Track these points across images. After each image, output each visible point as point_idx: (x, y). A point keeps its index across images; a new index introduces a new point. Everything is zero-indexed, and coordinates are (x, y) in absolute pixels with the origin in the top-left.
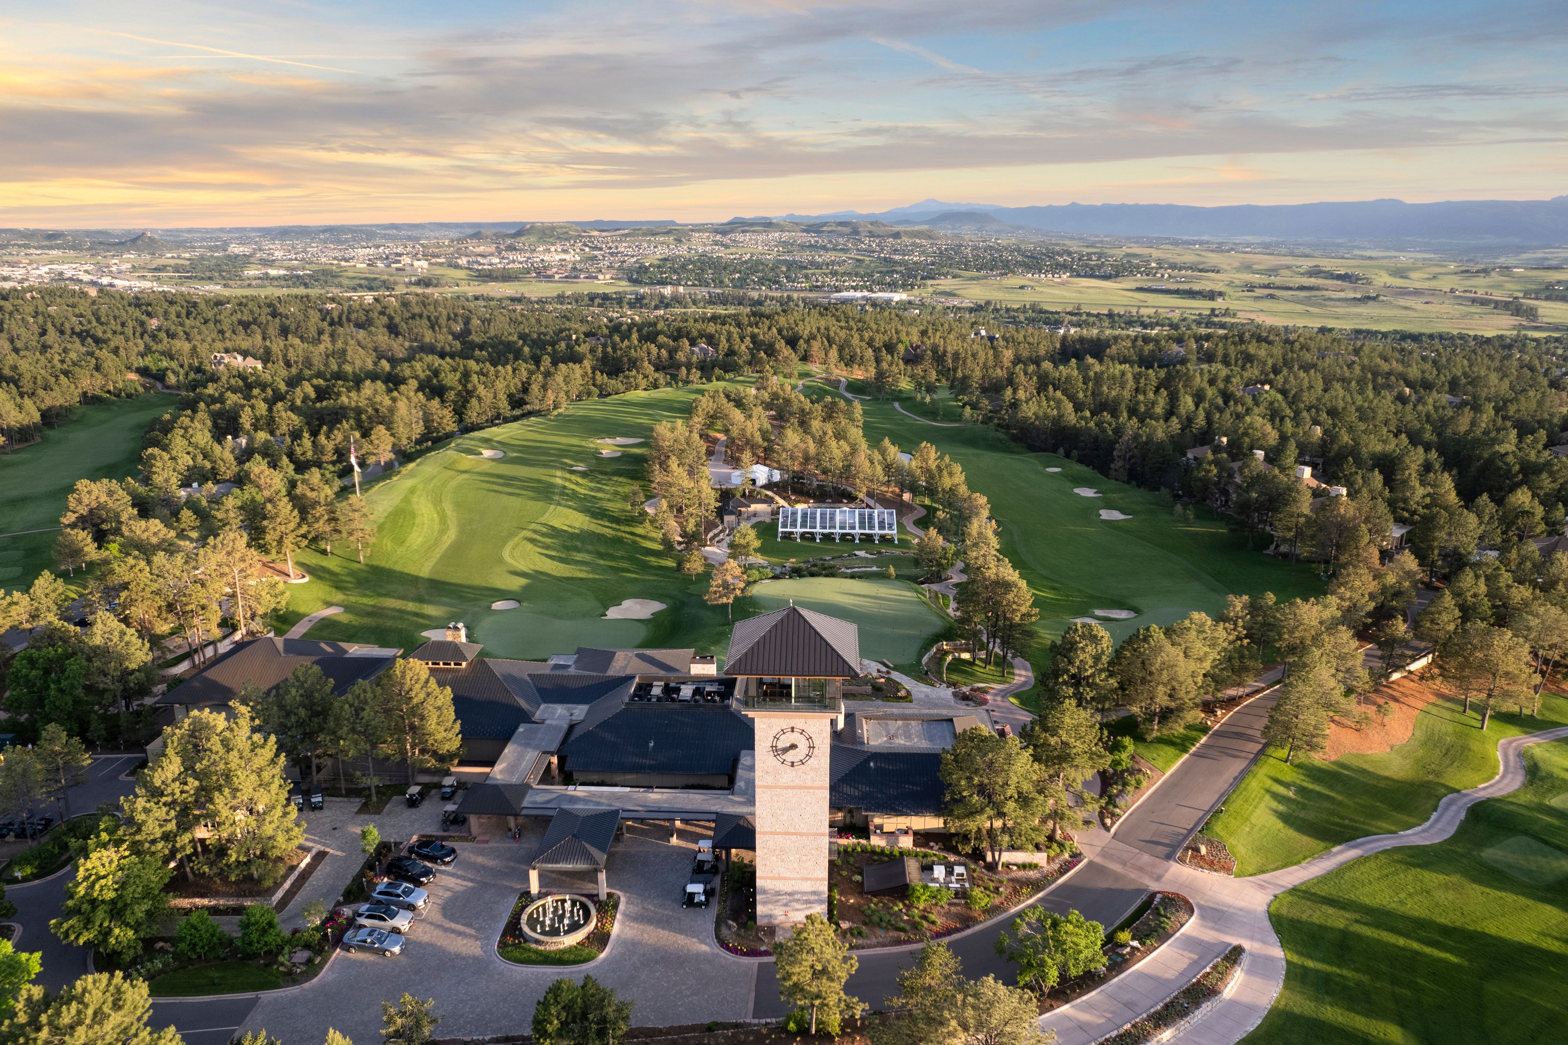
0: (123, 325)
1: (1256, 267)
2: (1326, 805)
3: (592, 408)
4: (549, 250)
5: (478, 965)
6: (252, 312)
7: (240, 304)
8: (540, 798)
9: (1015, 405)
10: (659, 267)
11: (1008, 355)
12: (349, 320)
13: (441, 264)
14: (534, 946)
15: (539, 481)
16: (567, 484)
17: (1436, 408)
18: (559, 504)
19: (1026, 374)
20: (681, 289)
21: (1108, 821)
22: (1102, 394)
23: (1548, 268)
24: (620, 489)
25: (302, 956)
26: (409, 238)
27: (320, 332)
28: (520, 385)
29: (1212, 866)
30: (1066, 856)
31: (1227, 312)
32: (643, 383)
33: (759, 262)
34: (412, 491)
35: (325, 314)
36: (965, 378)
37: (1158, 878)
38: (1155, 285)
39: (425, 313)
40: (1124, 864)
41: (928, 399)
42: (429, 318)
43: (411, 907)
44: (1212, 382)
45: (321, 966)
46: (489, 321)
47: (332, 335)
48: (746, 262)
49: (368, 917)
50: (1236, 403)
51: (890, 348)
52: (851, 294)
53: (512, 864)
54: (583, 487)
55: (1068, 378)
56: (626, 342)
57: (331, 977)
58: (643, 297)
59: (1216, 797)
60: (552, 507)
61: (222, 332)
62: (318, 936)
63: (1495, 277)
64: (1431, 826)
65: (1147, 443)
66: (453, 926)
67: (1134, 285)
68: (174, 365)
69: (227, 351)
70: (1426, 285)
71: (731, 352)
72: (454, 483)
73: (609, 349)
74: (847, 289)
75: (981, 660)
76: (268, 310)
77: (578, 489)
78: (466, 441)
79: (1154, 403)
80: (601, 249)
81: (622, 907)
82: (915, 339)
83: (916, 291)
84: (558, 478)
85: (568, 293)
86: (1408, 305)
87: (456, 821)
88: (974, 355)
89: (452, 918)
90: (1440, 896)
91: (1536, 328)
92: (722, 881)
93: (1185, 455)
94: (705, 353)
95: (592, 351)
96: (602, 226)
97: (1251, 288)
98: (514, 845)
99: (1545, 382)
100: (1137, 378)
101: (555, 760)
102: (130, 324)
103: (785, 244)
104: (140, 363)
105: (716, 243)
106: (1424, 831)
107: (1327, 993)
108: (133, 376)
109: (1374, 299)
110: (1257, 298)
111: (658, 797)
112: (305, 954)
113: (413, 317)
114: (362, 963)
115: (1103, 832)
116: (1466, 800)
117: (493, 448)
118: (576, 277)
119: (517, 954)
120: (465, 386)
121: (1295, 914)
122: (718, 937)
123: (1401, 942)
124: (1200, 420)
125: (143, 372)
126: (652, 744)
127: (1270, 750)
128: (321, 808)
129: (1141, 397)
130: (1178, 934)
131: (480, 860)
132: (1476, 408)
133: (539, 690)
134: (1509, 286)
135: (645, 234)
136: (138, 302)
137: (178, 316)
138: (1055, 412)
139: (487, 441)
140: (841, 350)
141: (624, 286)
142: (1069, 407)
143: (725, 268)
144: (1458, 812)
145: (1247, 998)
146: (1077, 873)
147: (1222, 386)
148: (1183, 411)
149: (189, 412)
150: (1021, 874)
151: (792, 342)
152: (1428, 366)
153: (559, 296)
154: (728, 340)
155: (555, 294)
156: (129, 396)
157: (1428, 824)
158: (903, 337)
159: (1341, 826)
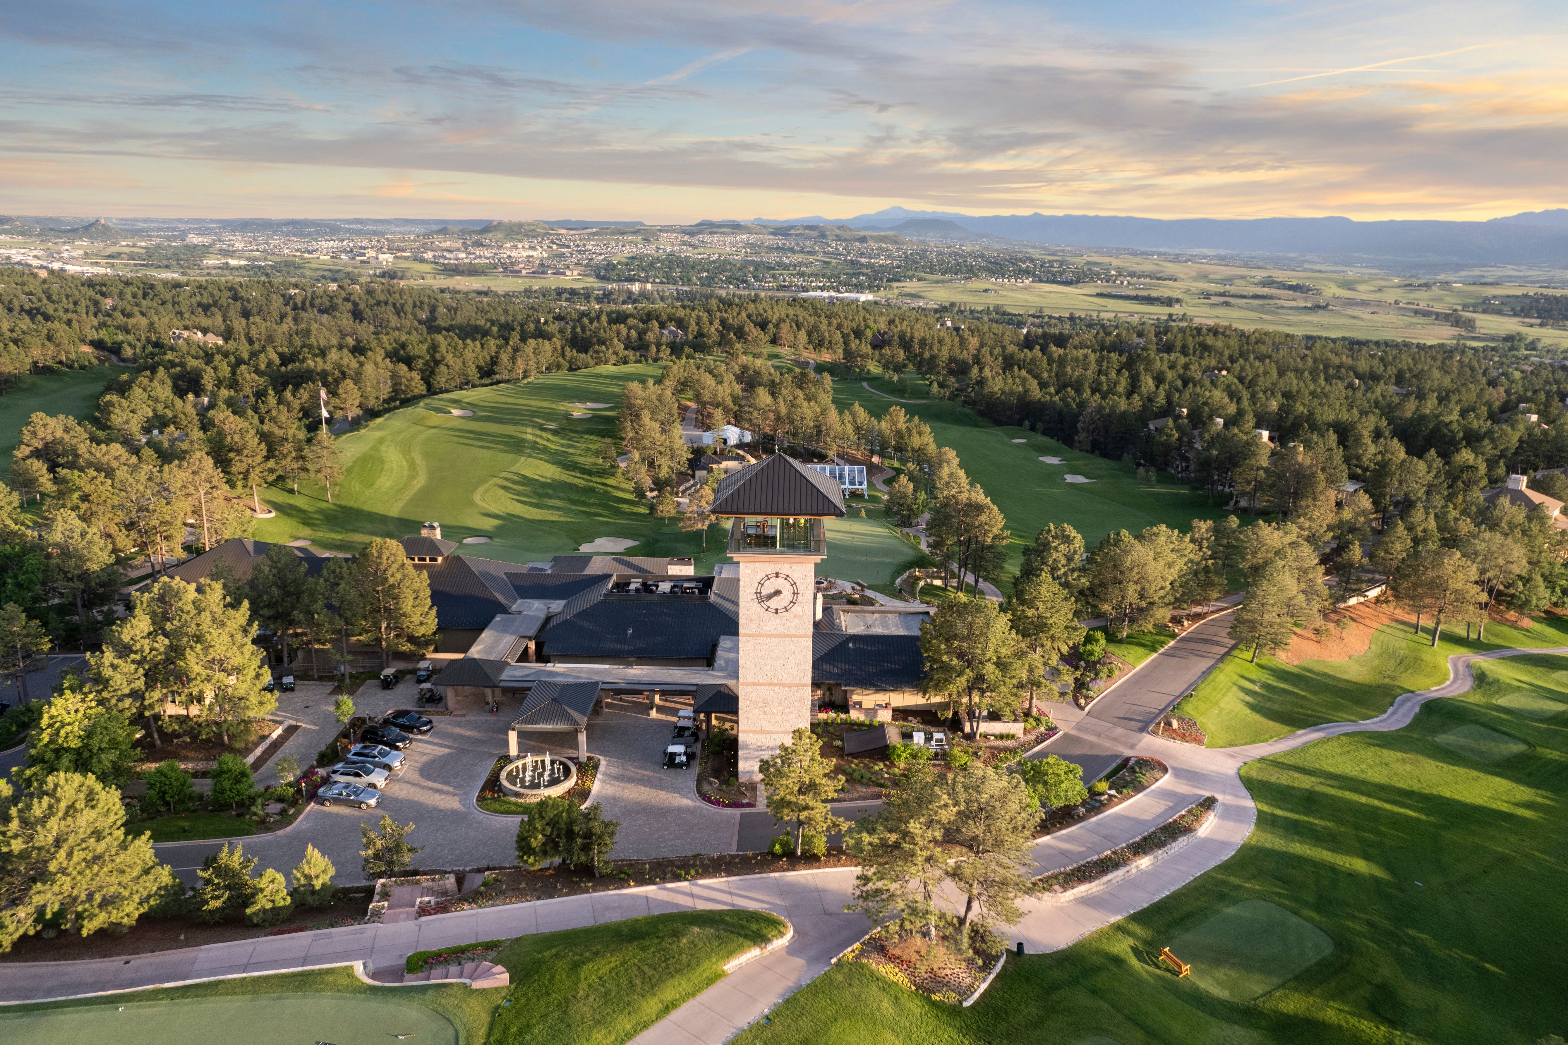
0: (75, 303)
1: (1212, 276)
2: (1290, 698)
3: (561, 378)
4: (516, 247)
5: (456, 817)
6: (212, 295)
7: (200, 287)
8: (518, 673)
9: (981, 382)
10: (627, 264)
11: (974, 342)
12: (312, 305)
13: (406, 258)
14: (513, 799)
15: (510, 437)
16: (538, 440)
17: (1384, 397)
18: (530, 456)
19: (991, 354)
20: (649, 286)
21: (1082, 702)
22: (1065, 374)
23: (1485, 284)
24: (591, 446)
25: (275, 807)
26: (374, 233)
27: (283, 316)
28: (488, 358)
29: (1183, 738)
30: (1042, 729)
31: (1184, 318)
32: (614, 358)
33: (726, 262)
34: (381, 441)
35: (288, 299)
36: (933, 357)
37: (1132, 747)
38: (1114, 291)
39: (391, 300)
40: (1099, 735)
41: (896, 378)
42: (394, 305)
43: (388, 767)
44: (1172, 367)
45: (295, 816)
46: (456, 310)
47: (295, 320)
48: (714, 262)
49: (342, 774)
50: (1195, 386)
51: (858, 334)
52: (818, 293)
53: (490, 734)
54: (555, 444)
55: (1033, 360)
56: (595, 324)
57: (305, 826)
58: (611, 293)
59: (1186, 686)
60: (523, 459)
61: (180, 313)
62: (291, 791)
63: (1436, 291)
64: (1389, 718)
65: (1109, 415)
66: (431, 784)
67: (1094, 291)
68: (130, 338)
69: (186, 328)
70: (1372, 297)
71: (700, 335)
72: (423, 436)
73: (579, 330)
74: (814, 289)
75: (953, 587)
76: (229, 294)
77: (549, 445)
78: (435, 401)
79: (1116, 384)
80: (568, 247)
81: (602, 768)
82: (883, 326)
83: (882, 293)
84: (529, 434)
85: (536, 288)
86: (1356, 314)
87: (432, 699)
88: (940, 341)
89: (429, 778)
90: (1399, 768)
91: (1474, 339)
92: (703, 746)
93: (1147, 426)
94: (675, 335)
95: (561, 331)
96: (569, 225)
97: (1207, 295)
98: (491, 718)
99: (1484, 380)
100: (1099, 362)
101: (532, 645)
102: (83, 303)
103: (752, 245)
104: (95, 335)
105: (684, 243)
106: (1381, 721)
107: (1295, 833)
108: (87, 349)
109: (1324, 308)
110: (1213, 305)
111: (638, 672)
112: (279, 806)
113: (378, 303)
114: (337, 815)
115: (1077, 710)
116: (1419, 698)
117: (462, 408)
118: (543, 273)
119: (497, 806)
120: (433, 356)
121: (1264, 776)
122: (699, 792)
123: (1363, 799)
124: (1161, 400)
125: (98, 344)
126: (630, 632)
127: (1236, 652)
128: (292, 690)
129: (1103, 378)
130: (1153, 787)
131: (457, 730)
132: (1421, 396)
133: (516, 588)
134: (1449, 299)
135: (613, 234)
136: (90, 283)
137: (134, 296)
138: (1021, 389)
139: (456, 402)
140: (809, 334)
141: (591, 282)
142: (1034, 384)
143: (693, 267)
144: (1413, 707)
145: (1221, 836)
146: (1053, 743)
147: (1181, 371)
148: (1144, 390)
149: (148, 373)
150: (999, 743)
151: (763, 325)
152: (1375, 362)
153: (526, 291)
154: (697, 324)
155: (522, 289)
156: (83, 367)
157: (1385, 716)
158: (871, 323)
159: (1305, 715)
